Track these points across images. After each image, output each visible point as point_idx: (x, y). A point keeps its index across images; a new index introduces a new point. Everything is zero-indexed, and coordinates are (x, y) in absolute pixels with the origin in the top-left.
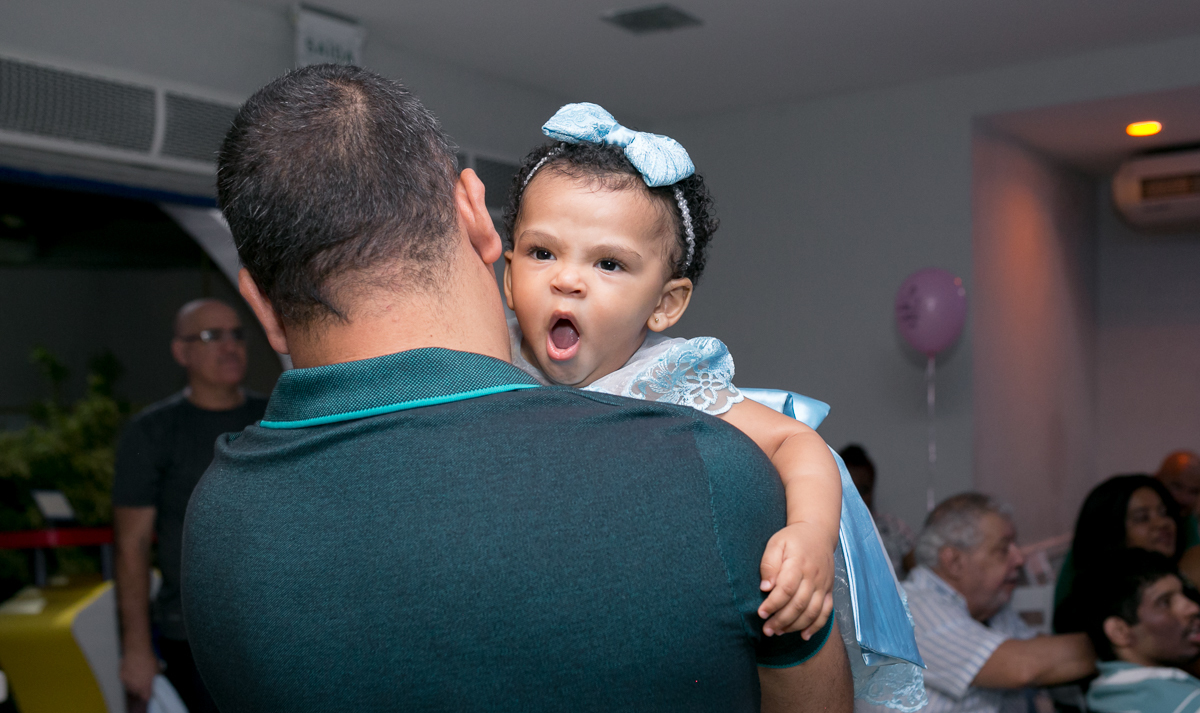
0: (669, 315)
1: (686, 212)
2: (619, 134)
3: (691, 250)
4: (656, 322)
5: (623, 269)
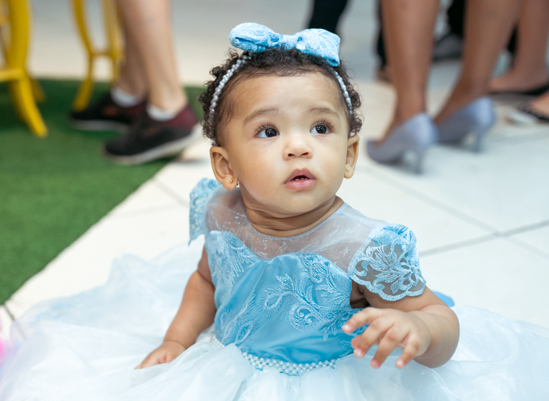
4: (348, 171)
5: (331, 130)
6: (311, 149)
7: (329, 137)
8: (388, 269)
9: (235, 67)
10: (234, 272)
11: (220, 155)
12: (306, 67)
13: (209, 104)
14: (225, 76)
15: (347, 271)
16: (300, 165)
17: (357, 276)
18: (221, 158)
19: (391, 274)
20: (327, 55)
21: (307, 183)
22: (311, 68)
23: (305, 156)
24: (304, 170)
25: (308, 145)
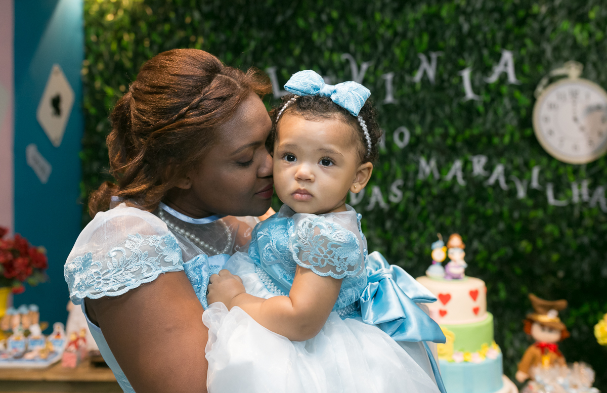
0: (361, 183)
1: (365, 128)
2: (326, 88)
3: (370, 146)
4: (355, 188)
5: (334, 164)
6: (315, 175)
16: (303, 186)
20: (348, 107)
21: (305, 196)
23: (308, 180)
24: (304, 190)
25: (312, 173)
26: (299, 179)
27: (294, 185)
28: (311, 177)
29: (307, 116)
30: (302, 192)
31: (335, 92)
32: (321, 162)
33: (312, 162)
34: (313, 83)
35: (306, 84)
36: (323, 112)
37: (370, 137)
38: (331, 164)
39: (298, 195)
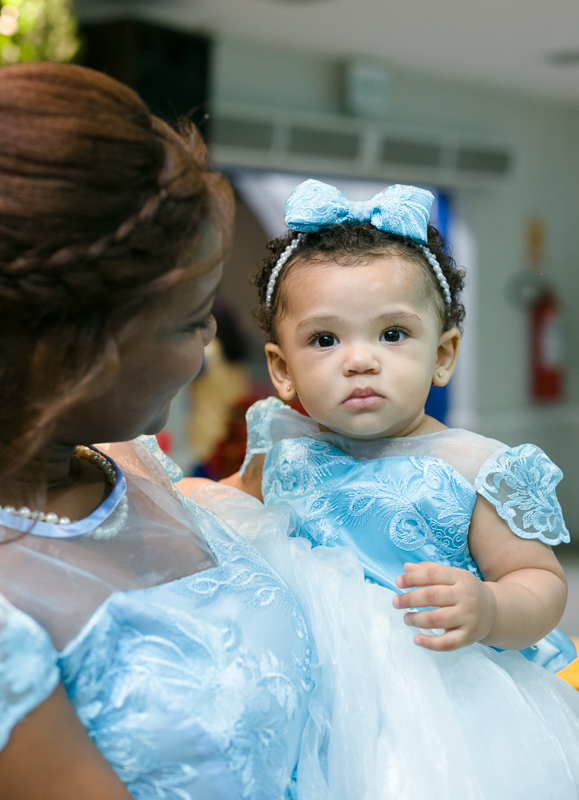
0: (446, 367)
3: (449, 298)
4: (441, 377)
5: (407, 335)
6: (379, 362)
7: (406, 345)
8: (526, 488)
9: (295, 244)
10: (316, 478)
11: (277, 355)
12: (380, 250)
13: (266, 289)
14: (283, 254)
15: (473, 484)
16: (362, 382)
17: (487, 491)
18: (278, 359)
19: (529, 497)
20: (409, 233)
21: (371, 400)
22: (384, 252)
23: (370, 372)
24: (367, 389)
25: (375, 358)
26: (352, 373)
27: (343, 386)
28: (375, 365)
29: (342, 260)
30: (364, 394)
31: (377, 211)
32: (383, 338)
33: (370, 339)
34: (335, 205)
35: (323, 210)
36: (369, 248)
37: (448, 282)
38: (401, 336)
39: (356, 402)
